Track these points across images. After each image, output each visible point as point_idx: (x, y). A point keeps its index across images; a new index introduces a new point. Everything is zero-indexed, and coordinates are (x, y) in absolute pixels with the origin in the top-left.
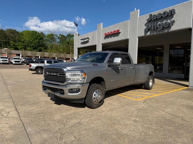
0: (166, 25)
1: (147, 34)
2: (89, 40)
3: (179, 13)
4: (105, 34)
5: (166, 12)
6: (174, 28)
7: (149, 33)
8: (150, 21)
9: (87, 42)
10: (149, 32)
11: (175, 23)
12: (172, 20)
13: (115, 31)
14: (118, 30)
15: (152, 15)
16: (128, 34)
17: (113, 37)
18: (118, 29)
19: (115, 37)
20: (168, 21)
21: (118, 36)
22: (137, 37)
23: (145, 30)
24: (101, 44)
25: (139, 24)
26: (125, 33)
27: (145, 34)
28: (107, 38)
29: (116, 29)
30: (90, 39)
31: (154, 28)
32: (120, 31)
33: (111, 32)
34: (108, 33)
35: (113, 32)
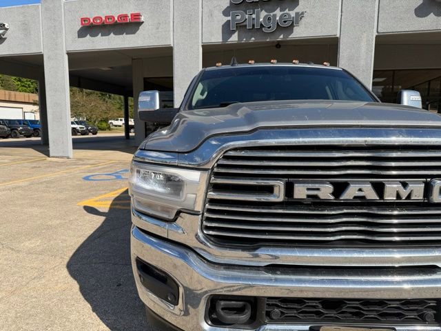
0: (285, 22)
1: (230, 40)
2: (5, 33)
4: (83, 20)
6: (299, 33)
7: (234, 38)
10: (236, 34)
11: (304, 20)
12: (297, 10)
13: (126, 16)
14: (137, 16)
16: (169, 31)
17: (115, 34)
18: (136, 12)
19: (121, 36)
20: (287, 11)
21: (134, 33)
22: (200, 44)
23: (223, 26)
24: (65, 52)
25: (205, 8)
26: (158, 28)
27: (223, 39)
28: (91, 36)
29: (129, 11)
30: (8, 32)
31: (253, 25)
32: (142, 19)
33: (107, 18)
34: (94, 19)
35: (116, 19)
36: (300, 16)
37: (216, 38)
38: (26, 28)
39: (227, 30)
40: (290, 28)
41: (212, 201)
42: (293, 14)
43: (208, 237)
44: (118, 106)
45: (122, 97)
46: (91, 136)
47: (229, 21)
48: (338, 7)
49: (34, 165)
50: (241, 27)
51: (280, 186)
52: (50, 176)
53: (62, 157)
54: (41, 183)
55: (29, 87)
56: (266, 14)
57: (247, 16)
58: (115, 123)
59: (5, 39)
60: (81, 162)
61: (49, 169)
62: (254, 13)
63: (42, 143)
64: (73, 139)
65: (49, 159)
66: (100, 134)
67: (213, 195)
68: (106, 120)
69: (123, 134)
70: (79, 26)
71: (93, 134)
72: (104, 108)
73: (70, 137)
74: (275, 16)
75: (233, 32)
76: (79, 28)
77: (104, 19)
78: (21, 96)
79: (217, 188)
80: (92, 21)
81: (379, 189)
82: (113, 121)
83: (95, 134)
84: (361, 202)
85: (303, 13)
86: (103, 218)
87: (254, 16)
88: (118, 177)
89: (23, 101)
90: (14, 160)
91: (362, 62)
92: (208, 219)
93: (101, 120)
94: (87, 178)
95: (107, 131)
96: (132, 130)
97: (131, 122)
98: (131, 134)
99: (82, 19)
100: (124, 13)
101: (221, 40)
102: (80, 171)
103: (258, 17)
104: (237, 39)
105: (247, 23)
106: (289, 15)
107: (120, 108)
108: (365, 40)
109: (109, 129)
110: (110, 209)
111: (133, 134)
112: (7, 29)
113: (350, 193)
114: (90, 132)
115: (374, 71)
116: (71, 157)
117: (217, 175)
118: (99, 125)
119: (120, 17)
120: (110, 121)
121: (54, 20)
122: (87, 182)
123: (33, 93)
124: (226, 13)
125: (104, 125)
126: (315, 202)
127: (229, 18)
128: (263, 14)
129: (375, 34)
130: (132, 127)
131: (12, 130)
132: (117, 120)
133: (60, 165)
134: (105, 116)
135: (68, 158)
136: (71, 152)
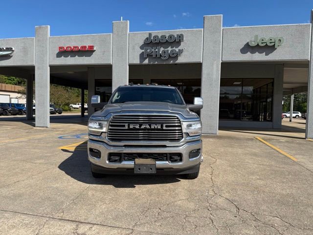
0: (173, 54)
1: (144, 62)
2: (12, 53)
3: (187, 41)
4: (61, 48)
5: (173, 36)
6: (181, 60)
7: (146, 62)
8: (149, 43)
9: (7, 57)
10: (147, 59)
11: (183, 53)
12: (180, 48)
13: (85, 47)
14: (92, 47)
15: (153, 36)
16: (110, 56)
17: (78, 56)
18: (92, 45)
19: (82, 57)
20: (174, 48)
21: (90, 56)
22: (128, 64)
23: (140, 55)
24: (48, 65)
25: (130, 44)
26: (103, 54)
27: (140, 61)
28: (64, 57)
29: (87, 44)
30: (14, 52)
31: (156, 55)
32: (95, 49)
33: (74, 47)
34: (67, 47)
35: (80, 48)
36: (181, 51)
37: (137, 61)
38: (25, 51)
39: (142, 57)
40: (176, 57)
41: (110, 129)
42: (177, 50)
43: (109, 139)
44: (76, 94)
45: (80, 90)
46: (57, 115)
47: (143, 52)
48: (201, 47)
49: (27, 131)
50: (149, 56)
51: (126, 125)
52: (39, 136)
53: (43, 127)
54: (36, 140)
55: (14, 80)
56: (163, 49)
57: (153, 50)
58: (74, 106)
59: (12, 56)
60: (55, 130)
61: (37, 133)
62: (157, 48)
63: (27, 119)
64: (50, 117)
65: (35, 128)
66: (64, 114)
67: (110, 127)
68: (68, 104)
69: (80, 114)
70: (57, 51)
71: (59, 114)
72: (67, 96)
73: (49, 115)
74: (168, 51)
75: (146, 58)
76: (57, 52)
77: (72, 48)
78: (9, 87)
79: (111, 126)
80: (65, 48)
81: (150, 126)
82: (73, 105)
83: (61, 114)
84: (145, 129)
85: (182, 50)
86: (72, 154)
87: (157, 50)
88: (78, 137)
89: (10, 90)
90: (13, 128)
91: (214, 76)
92: (109, 134)
93: (65, 105)
94: (60, 138)
95: (69, 112)
96: (86, 111)
97: (86, 106)
98: (85, 114)
99: (59, 48)
100: (85, 45)
101: (139, 62)
102: (55, 134)
103: (159, 51)
104: (147, 62)
105: (153, 54)
106: (175, 51)
107: (78, 96)
108: (215, 65)
109: (70, 110)
110: (75, 150)
111: (87, 114)
112: (13, 51)
113: (143, 127)
114: (57, 112)
115: (221, 79)
116: (49, 127)
117: (112, 122)
118: (63, 108)
119: (82, 47)
120: (71, 105)
121: (43, 47)
122: (61, 139)
123: (16, 85)
124: (142, 48)
125: (67, 107)
126: (135, 129)
127: (143, 51)
128: (162, 49)
129: (221, 62)
130: (86, 109)
131: (4, 110)
132: (76, 104)
133: (43, 131)
134: (67, 101)
135: (47, 127)
136: (49, 124)
